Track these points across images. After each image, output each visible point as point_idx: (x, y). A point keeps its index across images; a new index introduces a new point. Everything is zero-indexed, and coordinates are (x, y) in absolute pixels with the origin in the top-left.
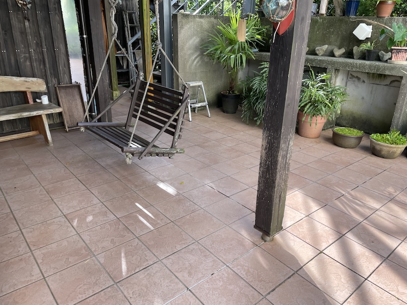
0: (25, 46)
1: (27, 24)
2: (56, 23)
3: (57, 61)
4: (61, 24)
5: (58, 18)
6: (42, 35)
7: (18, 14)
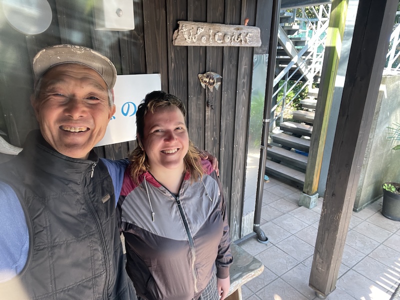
2: (241, 106)
3: (234, 162)
4: (246, 107)
5: (244, 98)
6: (223, 128)
7: (198, 99)
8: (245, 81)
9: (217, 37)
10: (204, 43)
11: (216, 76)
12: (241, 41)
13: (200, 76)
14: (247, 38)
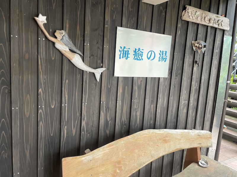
0: (187, 92)
2: (214, 69)
4: (217, 69)
5: (216, 63)
6: (202, 81)
7: (190, 57)
9: (206, 19)
11: (204, 44)
12: (219, 24)
13: (193, 42)
14: (222, 23)
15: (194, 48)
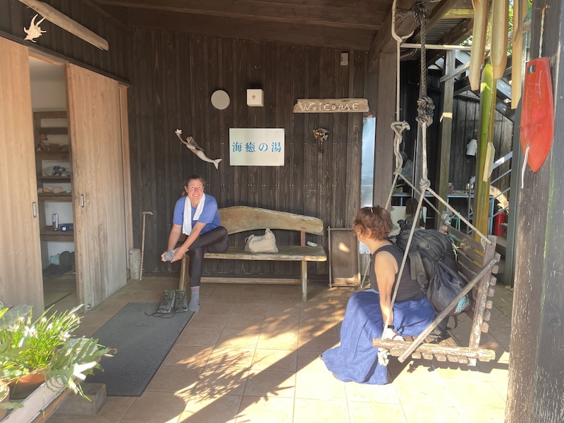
0: (314, 181)
1: (320, 156)
3: (347, 199)
4: (358, 157)
5: (356, 149)
7: (313, 146)
8: (357, 136)
9: (325, 107)
10: (314, 110)
11: (325, 131)
12: (347, 108)
13: (314, 131)
14: (353, 106)
15: (316, 137)
